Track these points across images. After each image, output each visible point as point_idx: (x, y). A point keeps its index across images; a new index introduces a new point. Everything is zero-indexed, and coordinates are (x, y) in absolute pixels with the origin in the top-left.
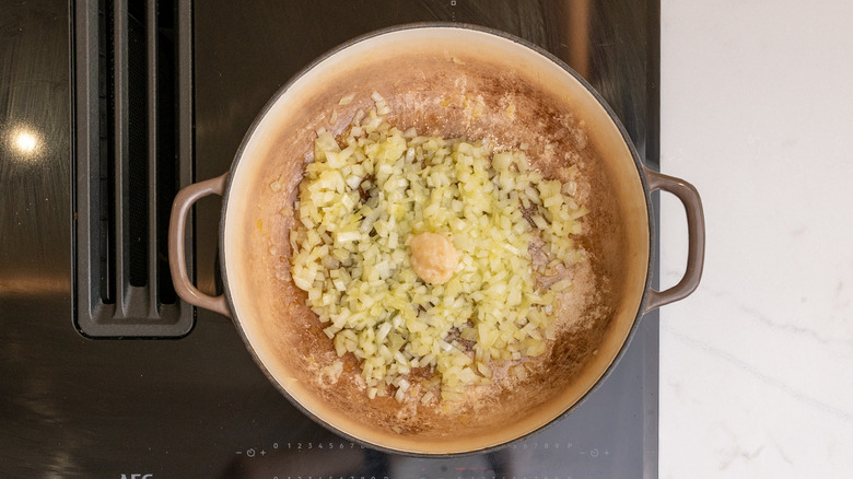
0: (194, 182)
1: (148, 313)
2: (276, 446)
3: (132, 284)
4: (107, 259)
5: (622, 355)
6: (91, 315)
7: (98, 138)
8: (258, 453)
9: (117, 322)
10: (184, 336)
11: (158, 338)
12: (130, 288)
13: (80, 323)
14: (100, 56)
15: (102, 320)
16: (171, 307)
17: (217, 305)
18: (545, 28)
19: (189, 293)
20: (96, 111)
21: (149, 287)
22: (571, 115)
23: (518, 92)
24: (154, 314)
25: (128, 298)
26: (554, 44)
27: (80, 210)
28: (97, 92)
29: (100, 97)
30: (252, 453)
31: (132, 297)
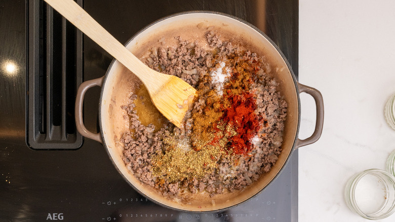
0: (83, 81)
1: (61, 138)
2: (121, 200)
3: (54, 125)
4: (42, 113)
5: (284, 168)
6: (35, 139)
7: (39, 57)
8: (112, 203)
9: (47, 142)
10: (78, 149)
11: (66, 150)
12: (53, 126)
13: (30, 142)
14: (40, 19)
15: (40, 141)
16: (72, 135)
17: (96, 137)
19: (83, 131)
20: (38, 44)
21: (62, 126)
22: (264, 57)
23: (240, 45)
24: (64, 138)
25: (52, 131)
27: (30, 90)
28: (38, 36)
29: (40, 38)
30: (109, 203)
31: (54, 131)
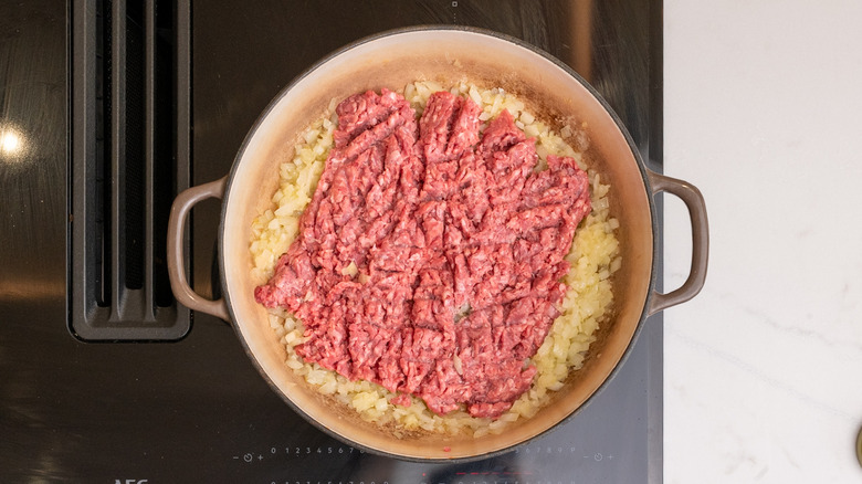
0: (192, 185)
1: (144, 316)
2: (273, 451)
3: (128, 287)
4: (102, 261)
5: (626, 358)
6: (85, 320)
7: (94, 139)
8: (255, 458)
9: (112, 325)
10: (181, 339)
11: (155, 341)
12: (126, 291)
13: (75, 326)
14: (98, 57)
15: (97, 323)
16: (167, 310)
17: (216, 309)
18: (547, 28)
19: (187, 296)
20: (93, 112)
21: (145, 290)
22: (573, 117)
23: (519, 93)
24: (150, 317)
25: (124, 302)
26: (556, 45)
27: (76, 212)
28: (94, 93)
29: (97, 98)
30: (248, 458)
31: (128, 300)
